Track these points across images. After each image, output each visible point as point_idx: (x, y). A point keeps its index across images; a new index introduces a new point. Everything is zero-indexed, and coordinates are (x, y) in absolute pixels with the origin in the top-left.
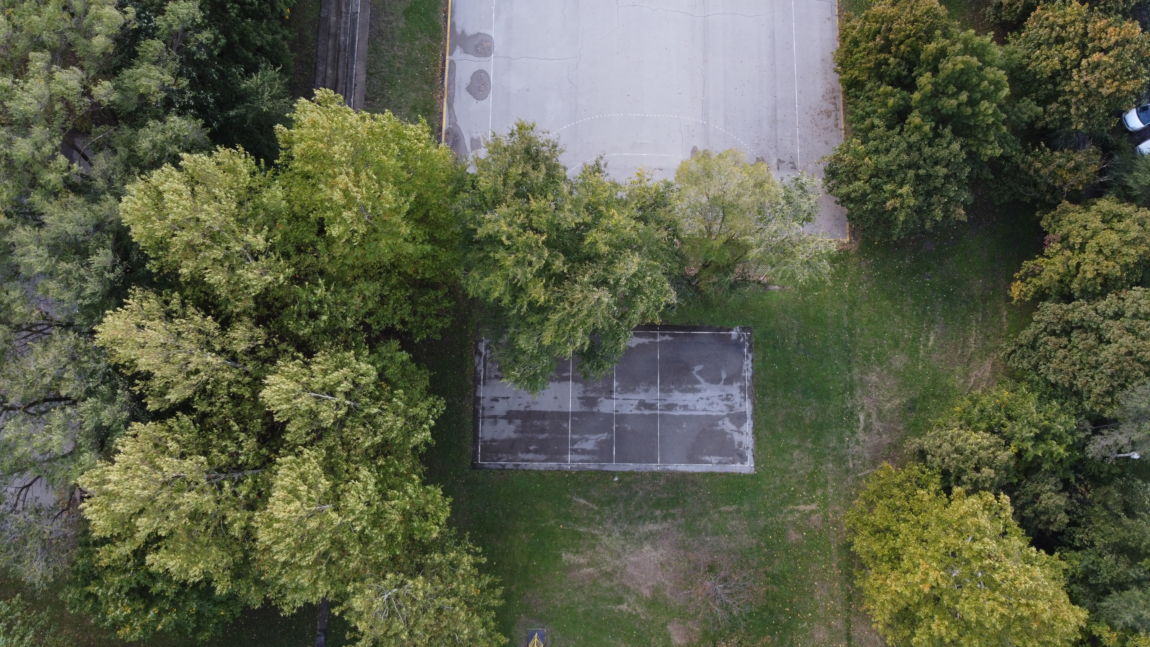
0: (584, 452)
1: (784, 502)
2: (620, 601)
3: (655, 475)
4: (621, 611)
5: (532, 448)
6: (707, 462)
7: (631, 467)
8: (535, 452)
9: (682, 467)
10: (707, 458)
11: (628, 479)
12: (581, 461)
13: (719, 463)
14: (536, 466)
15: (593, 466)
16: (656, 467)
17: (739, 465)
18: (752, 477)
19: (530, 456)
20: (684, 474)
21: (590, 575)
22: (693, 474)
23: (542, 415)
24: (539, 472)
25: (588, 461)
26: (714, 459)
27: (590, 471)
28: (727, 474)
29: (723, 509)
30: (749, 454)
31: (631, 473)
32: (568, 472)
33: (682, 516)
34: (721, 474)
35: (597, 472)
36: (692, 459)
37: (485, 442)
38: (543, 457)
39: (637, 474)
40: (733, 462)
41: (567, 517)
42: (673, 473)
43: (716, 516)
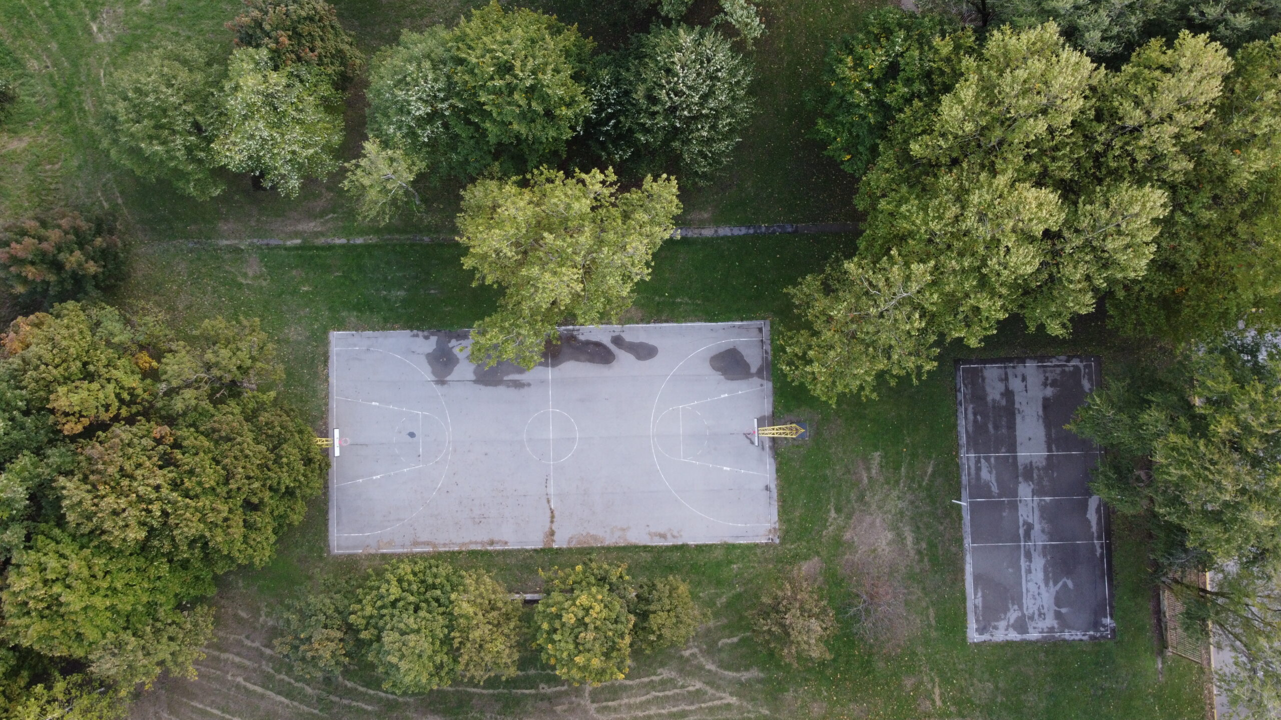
0: (978, 469)
1: (941, 674)
2: (838, 510)
3: (960, 541)
4: (829, 511)
5: (979, 418)
6: (976, 594)
7: (967, 517)
8: (975, 421)
9: (969, 569)
10: (980, 594)
11: (954, 515)
12: (969, 468)
13: (976, 607)
14: (962, 422)
15: (964, 479)
16: (968, 542)
17: (975, 626)
18: (964, 639)
19: (971, 417)
20: (962, 570)
21: (860, 481)
22: (963, 580)
23: (1012, 426)
24: (955, 426)
25: (969, 474)
26: (979, 601)
27: (959, 477)
28: (965, 614)
29: (931, 612)
30: (986, 637)
31: (960, 518)
32: (957, 455)
33: (922, 570)
34: (965, 608)
35: (959, 483)
36: (977, 578)
37: (981, 371)
38: (970, 429)
39: (960, 524)
40: (977, 621)
41: (914, 455)
42: (963, 559)
43: (924, 604)
